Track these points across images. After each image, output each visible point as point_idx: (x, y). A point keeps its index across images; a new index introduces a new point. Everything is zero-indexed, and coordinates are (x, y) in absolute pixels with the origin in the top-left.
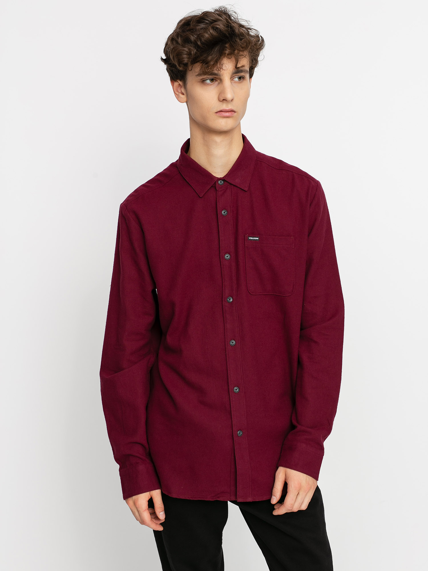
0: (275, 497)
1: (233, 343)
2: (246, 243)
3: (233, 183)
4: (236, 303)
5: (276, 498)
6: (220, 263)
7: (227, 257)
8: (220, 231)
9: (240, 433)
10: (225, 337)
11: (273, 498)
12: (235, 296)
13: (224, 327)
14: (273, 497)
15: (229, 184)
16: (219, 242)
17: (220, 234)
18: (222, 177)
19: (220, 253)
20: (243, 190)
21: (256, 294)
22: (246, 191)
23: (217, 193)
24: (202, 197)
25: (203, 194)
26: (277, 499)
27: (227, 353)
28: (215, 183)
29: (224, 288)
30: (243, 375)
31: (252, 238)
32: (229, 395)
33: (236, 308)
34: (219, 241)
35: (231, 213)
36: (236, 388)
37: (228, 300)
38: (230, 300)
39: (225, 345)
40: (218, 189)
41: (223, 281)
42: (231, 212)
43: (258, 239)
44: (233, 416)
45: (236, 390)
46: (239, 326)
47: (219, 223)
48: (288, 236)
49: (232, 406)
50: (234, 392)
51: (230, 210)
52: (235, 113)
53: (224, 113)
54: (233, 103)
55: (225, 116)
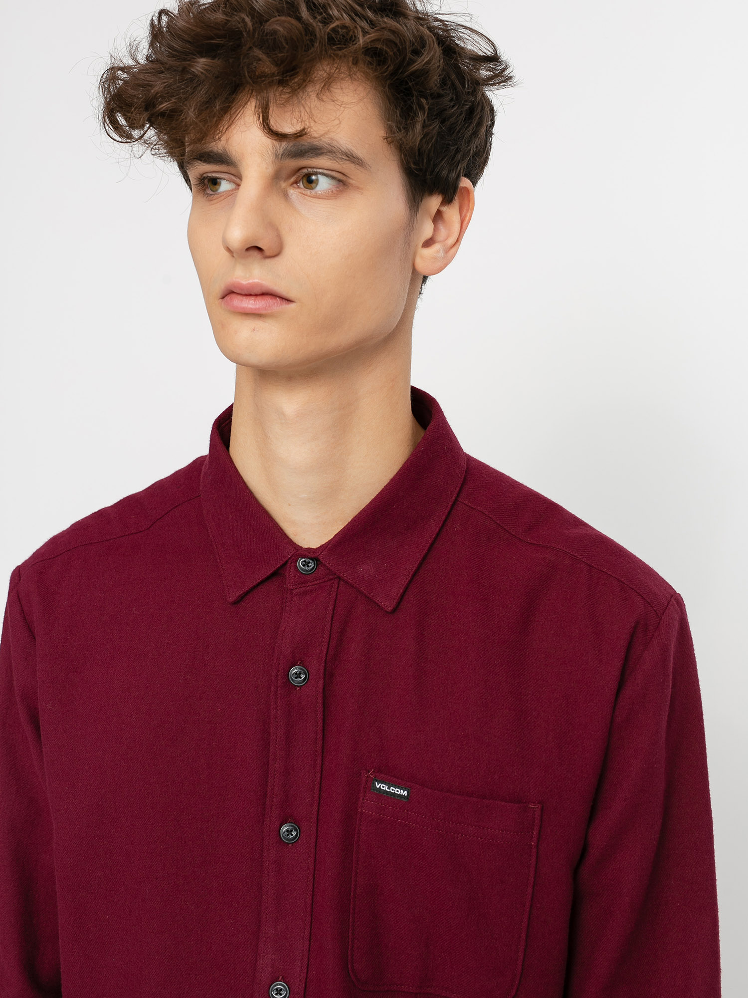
2: (362, 801)
6: (262, 852)
7: (288, 832)
8: (273, 736)
12: (300, 981)
16: (268, 777)
18: (312, 547)
20: (379, 606)
21: (376, 989)
22: (388, 612)
23: (286, 598)
24: (235, 602)
25: (239, 594)
31: (386, 788)
35: (323, 681)
37: (274, 993)
38: (279, 992)
40: (292, 587)
42: (320, 678)
51: (320, 669)
52: (288, 304)
53: (239, 297)
54: (280, 265)
55: (248, 311)
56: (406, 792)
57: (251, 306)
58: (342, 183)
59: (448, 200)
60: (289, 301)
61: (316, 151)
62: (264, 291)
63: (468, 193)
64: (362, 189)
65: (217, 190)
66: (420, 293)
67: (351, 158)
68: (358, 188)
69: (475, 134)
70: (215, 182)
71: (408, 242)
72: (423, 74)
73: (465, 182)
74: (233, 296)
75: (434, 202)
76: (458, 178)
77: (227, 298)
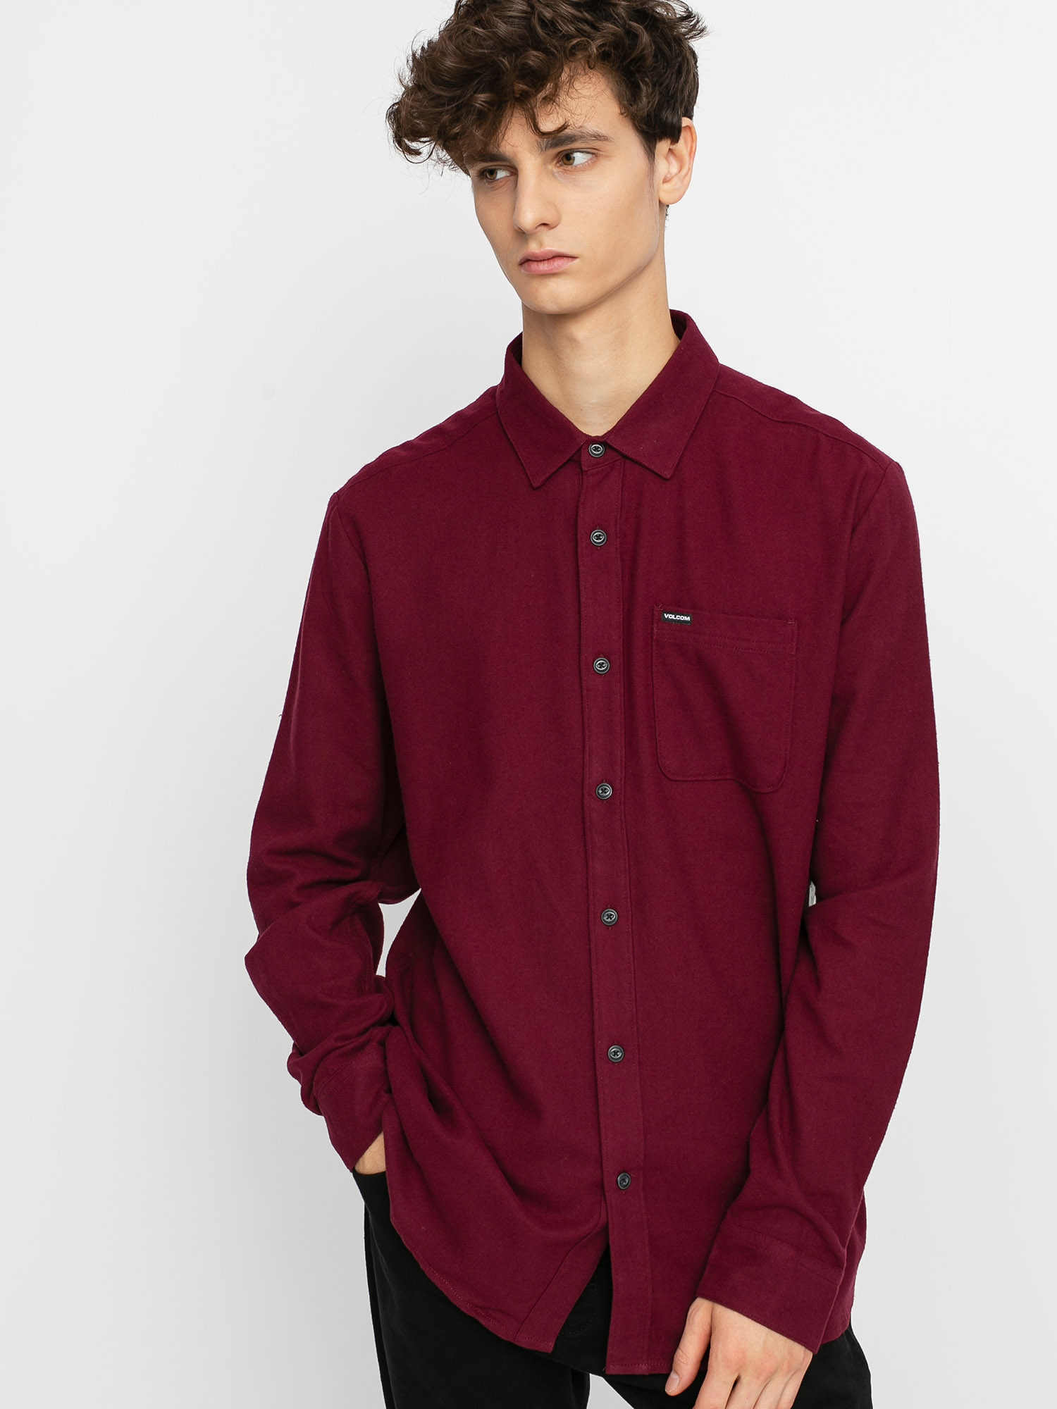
0: (677, 1377)
1: (611, 916)
2: (655, 631)
3: (629, 453)
4: (622, 802)
5: (681, 1379)
6: (581, 683)
7: (601, 665)
8: (582, 589)
9: (624, 1180)
10: (588, 900)
11: (674, 1379)
12: (621, 780)
13: (587, 868)
14: (673, 1376)
15: (620, 457)
16: (580, 622)
17: (583, 600)
18: (600, 433)
19: (579, 654)
20: (659, 475)
21: (684, 779)
22: (666, 479)
23: (582, 479)
24: (538, 488)
25: (541, 480)
26: (682, 1382)
27: (593, 945)
28: (580, 449)
29: (589, 756)
30: (636, 1012)
31: (673, 617)
32: (595, 1067)
33: (621, 816)
34: (580, 617)
35: (618, 540)
36: (613, 1049)
37: (600, 792)
38: (604, 791)
39: (588, 921)
40: (586, 469)
41: (587, 737)
42: (617, 538)
43: (688, 619)
44: (603, 1131)
45: (615, 1053)
46: (629, 868)
47: (581, 568)
48: (780, 619)
49: (601, 1103)
50: (608, 1061)
51: (616, 530)
52: (573, 261)
53: (536, 263)
54: (560, 230)
55: (542, 273)
56: (689, 618)
57: (545, 269)
58: (595, 154)
59: (675, 139)
60: (573, 258)
61: (572, 139)
62: (554, 255)
63: (689, 128)
64: (610, 156)
65: (494, 179)
66: (667, 215)
67: (598, 137)
68: (607, 156)
69: (686, 82)
70: (492, 172)
71: (652, 185)
72: (641, 58)
73: (685, 121)
74: (531, 263)
75: (663, 146)
76: (680, 121)
77: (526, 265)
